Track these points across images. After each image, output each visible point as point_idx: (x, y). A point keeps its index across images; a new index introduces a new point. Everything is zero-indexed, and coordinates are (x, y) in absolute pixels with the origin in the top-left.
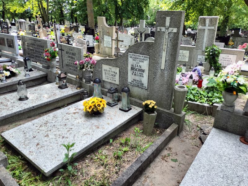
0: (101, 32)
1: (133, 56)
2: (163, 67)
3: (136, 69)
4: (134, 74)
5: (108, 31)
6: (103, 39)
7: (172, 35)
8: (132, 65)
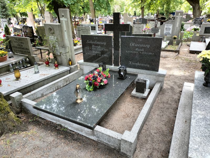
2: (177, 27)
7: (180, 18)
8: (166, 28)
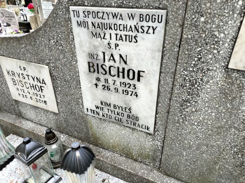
1: (90, 20)
3: (107, 70)
4: (100, 84)
6: (40, 6)
8: (91, 56)
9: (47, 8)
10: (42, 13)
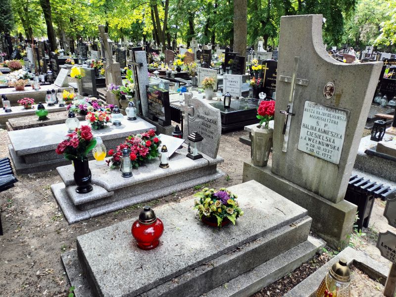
0: (289, 84)
5: (330, 84)
6: (297, 115)
9: (322, 127)
10: (299, 133)
